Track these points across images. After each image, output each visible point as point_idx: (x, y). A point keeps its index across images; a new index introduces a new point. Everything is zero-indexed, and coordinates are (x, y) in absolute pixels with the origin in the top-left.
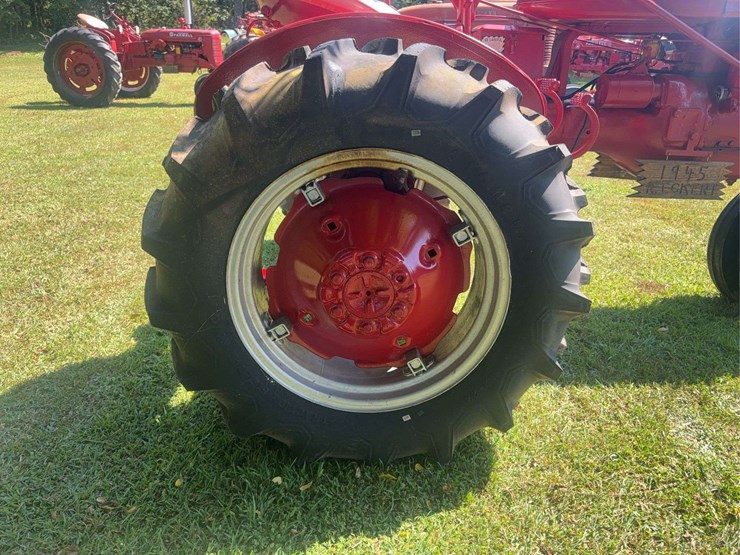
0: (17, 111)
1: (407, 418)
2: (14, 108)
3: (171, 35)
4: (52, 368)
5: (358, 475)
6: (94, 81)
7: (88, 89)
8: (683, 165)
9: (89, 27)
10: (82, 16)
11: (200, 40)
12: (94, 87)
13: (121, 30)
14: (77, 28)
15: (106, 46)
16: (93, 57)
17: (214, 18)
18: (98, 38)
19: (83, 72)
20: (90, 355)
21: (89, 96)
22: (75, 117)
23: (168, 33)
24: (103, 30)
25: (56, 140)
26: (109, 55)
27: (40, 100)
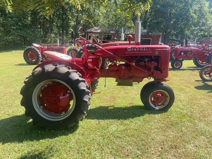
0: (15, 66)
1: (61, 122)
2: (15, 65)
3: (54, 48)
4: (8, 117)
5: (52, 131)
6: (35, 59)
7: (33, 61)
8: (124, 80)
9: (35, 46)
10: (33, 44)
11: (61, 49)
12: (35, 60)
13: (42, 47)
14: (32, 47)
15: (38, 51)
16: (35, 53)
17: (70, 41)
18: (36, 49)
19: (32, 57)
20: (16, 115)
21: (33, 62)
22: (29, 67)
23: (53, 48)
24: (38, 47)
25: (23, 73)
26: (39, 53)
27: (22, 63)
